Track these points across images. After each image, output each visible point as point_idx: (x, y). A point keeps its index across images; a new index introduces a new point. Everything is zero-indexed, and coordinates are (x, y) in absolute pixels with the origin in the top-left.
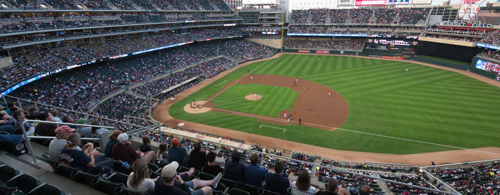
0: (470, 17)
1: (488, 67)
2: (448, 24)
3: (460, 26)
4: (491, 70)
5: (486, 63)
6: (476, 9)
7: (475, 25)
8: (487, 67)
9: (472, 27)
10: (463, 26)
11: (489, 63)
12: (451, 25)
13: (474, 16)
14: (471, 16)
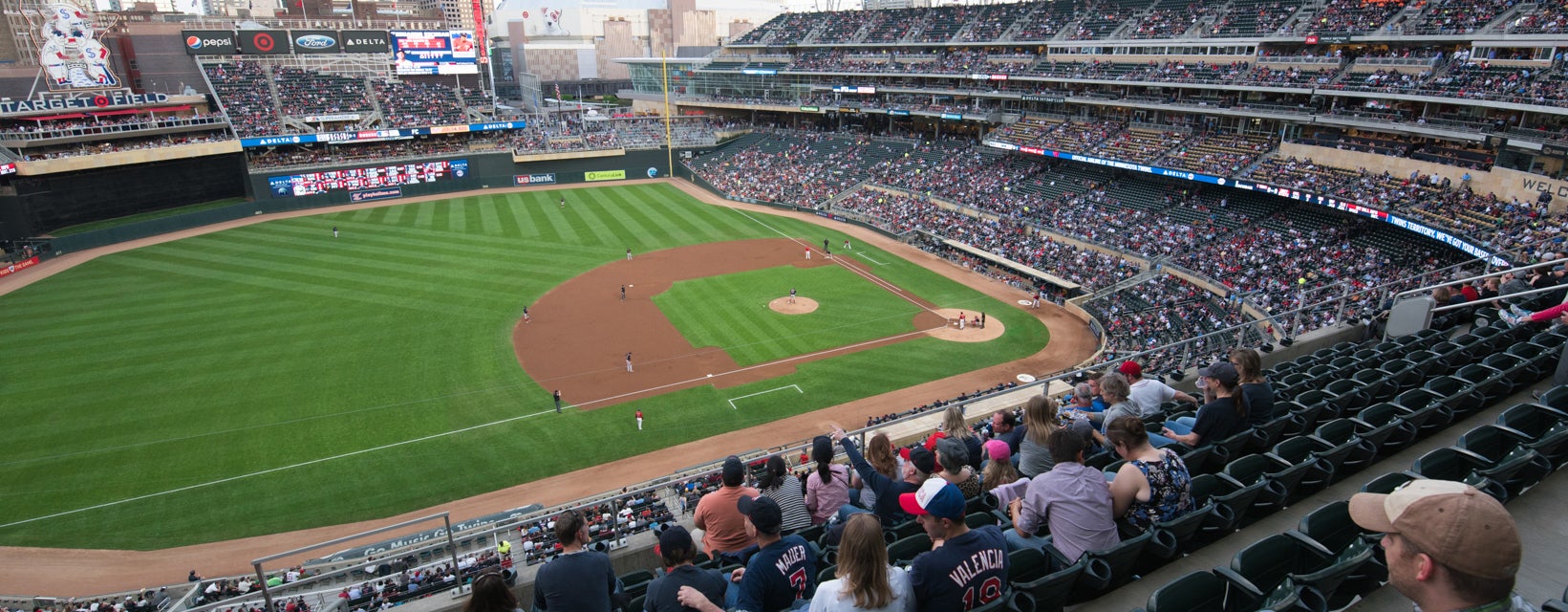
0: (92, 79)
1: (313, 186)
2: (20, 107)
3: (76, 108)
4: (324, 189)
5: (302, 179)
6: (99, 54)
7: (123, 101)
8: (309, 187)
9: (116, 106)
10: (87, 107)
11: (311, 177)
12: (39, 108)
13: (104, 73)
14: (95, 74)
